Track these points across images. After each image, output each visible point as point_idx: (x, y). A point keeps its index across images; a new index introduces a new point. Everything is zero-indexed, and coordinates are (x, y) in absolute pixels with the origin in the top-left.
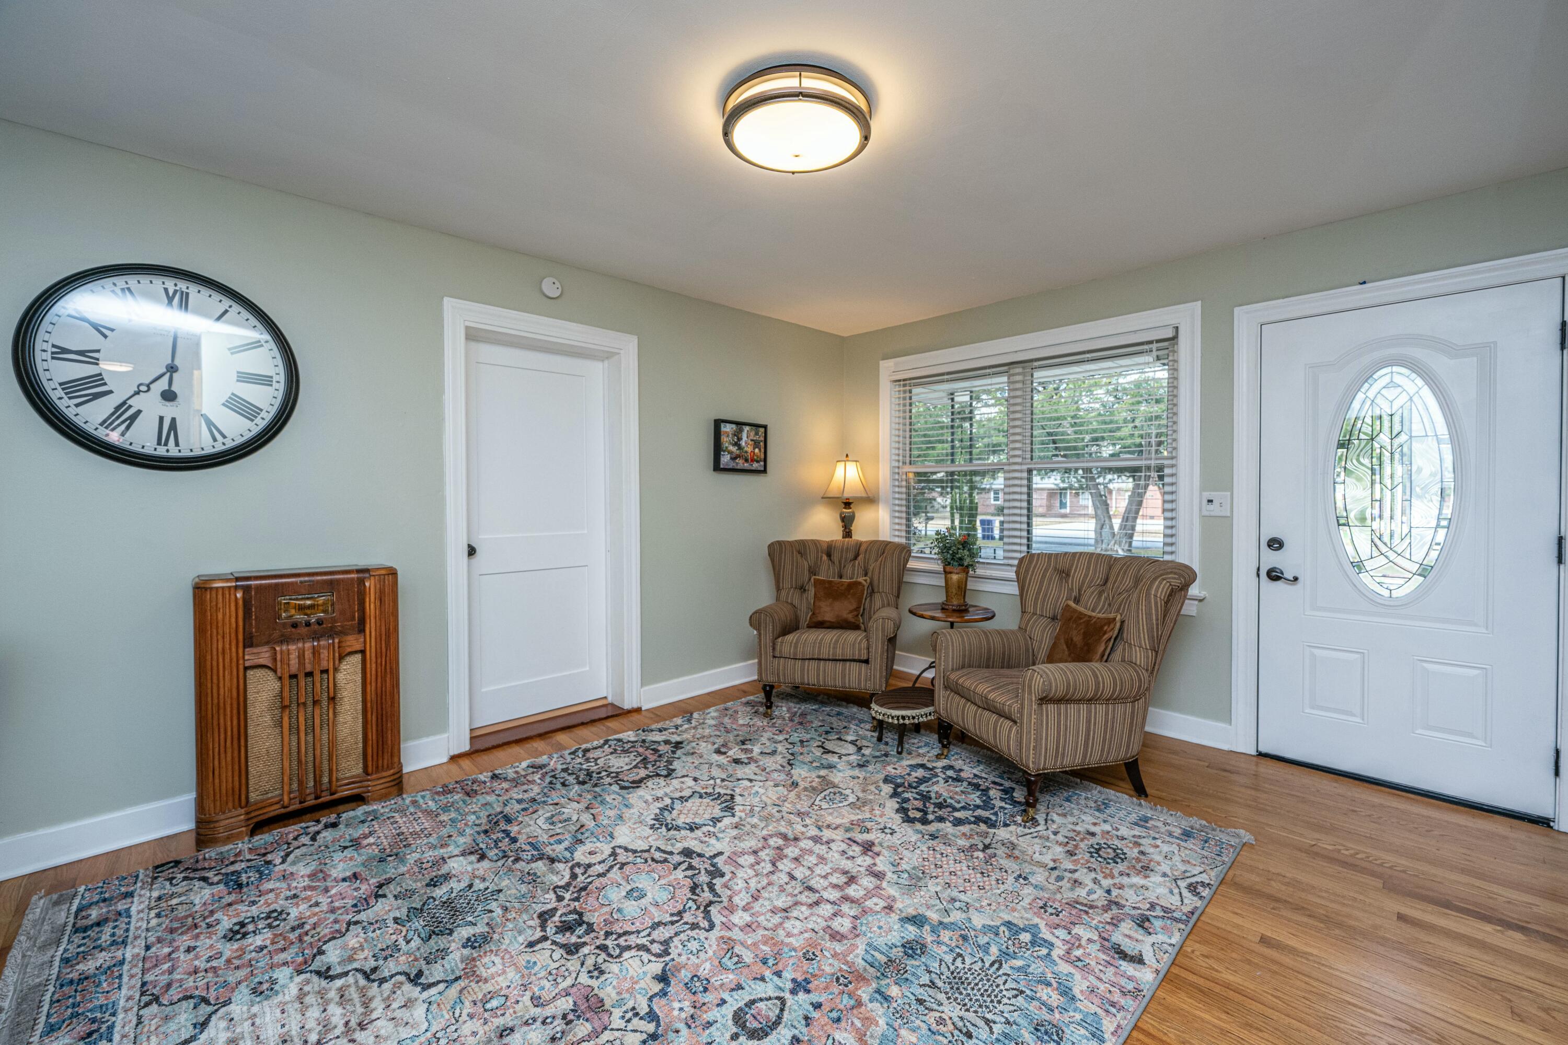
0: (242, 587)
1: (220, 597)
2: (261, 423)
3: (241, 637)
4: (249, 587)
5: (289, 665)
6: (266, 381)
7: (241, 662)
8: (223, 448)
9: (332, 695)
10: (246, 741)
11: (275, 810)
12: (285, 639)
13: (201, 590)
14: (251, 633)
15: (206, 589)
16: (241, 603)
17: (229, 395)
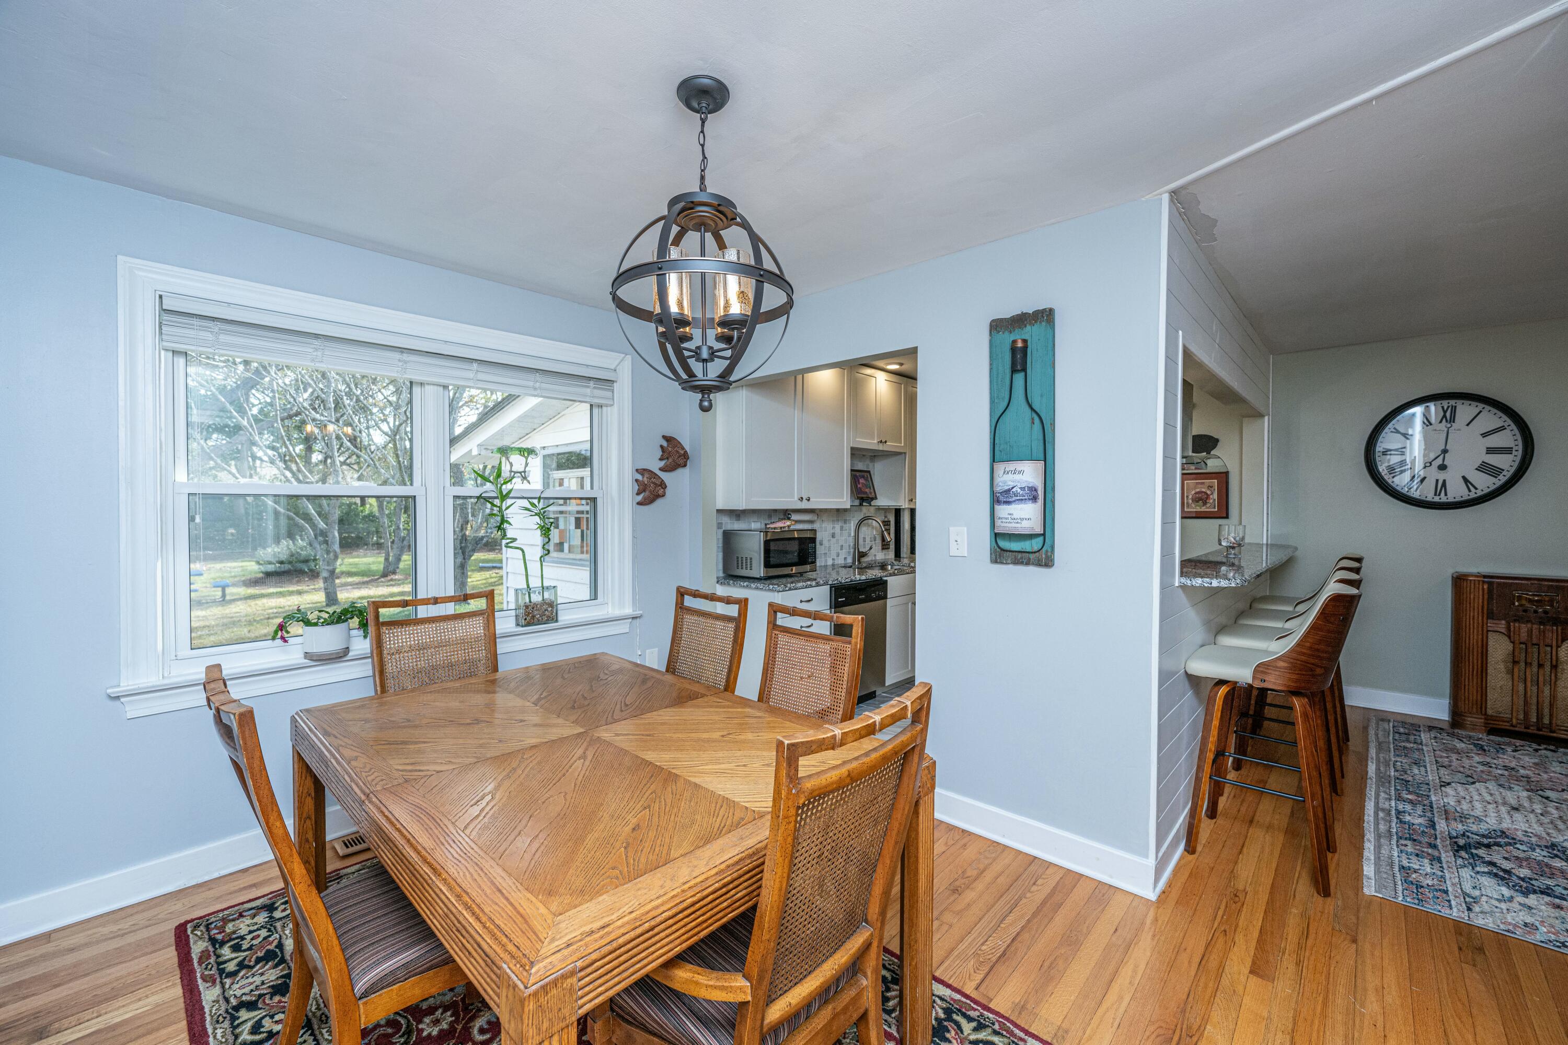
0: (1488, 582)
1: (1472, 585)
2: (1502, 479)
3: (1485, 611)
4: (1493, 582)
5: (1519, 635)
6: (1508, 451)
7: (1485, 626)
8: (1476, 496)
9: (1554, 663)
10: (1486, 677)
11: (1506, 726)
12: (1518, 620)
13: (1459, 581)
14: (1493, 609)
15: (1464, 580)
16: (1486, 592)
17: (1480, 462)
